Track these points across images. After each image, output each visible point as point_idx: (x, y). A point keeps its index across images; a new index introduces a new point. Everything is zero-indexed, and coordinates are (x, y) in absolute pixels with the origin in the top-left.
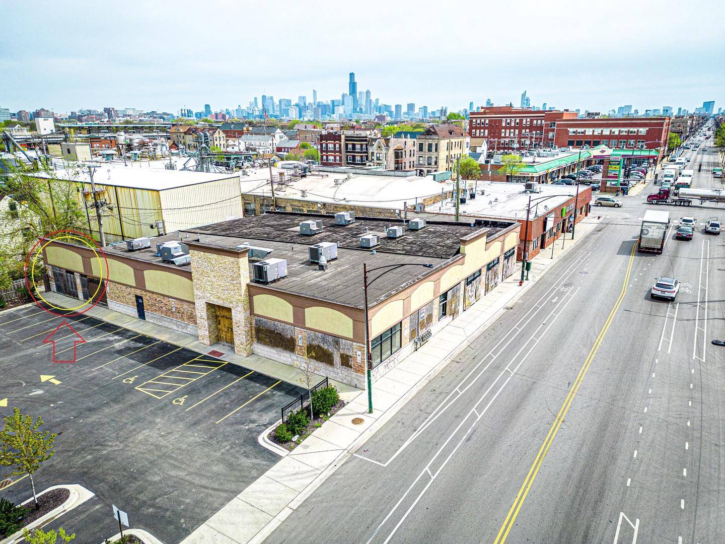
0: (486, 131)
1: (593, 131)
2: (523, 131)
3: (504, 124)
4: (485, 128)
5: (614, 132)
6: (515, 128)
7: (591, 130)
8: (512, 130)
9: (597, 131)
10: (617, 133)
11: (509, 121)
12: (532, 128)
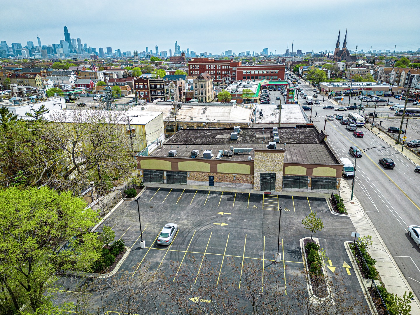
0: (198, 72)
1: (254, 72)
2: (218, 72)
3: (207, 68)
4: (197, 70)
5: (264, 72)
6: (213, 70)
7: (253, 71)
8: (212, 71)
9: (256, 72)
10: (265, 73)
11: (210, 66)
12: (222, 70)
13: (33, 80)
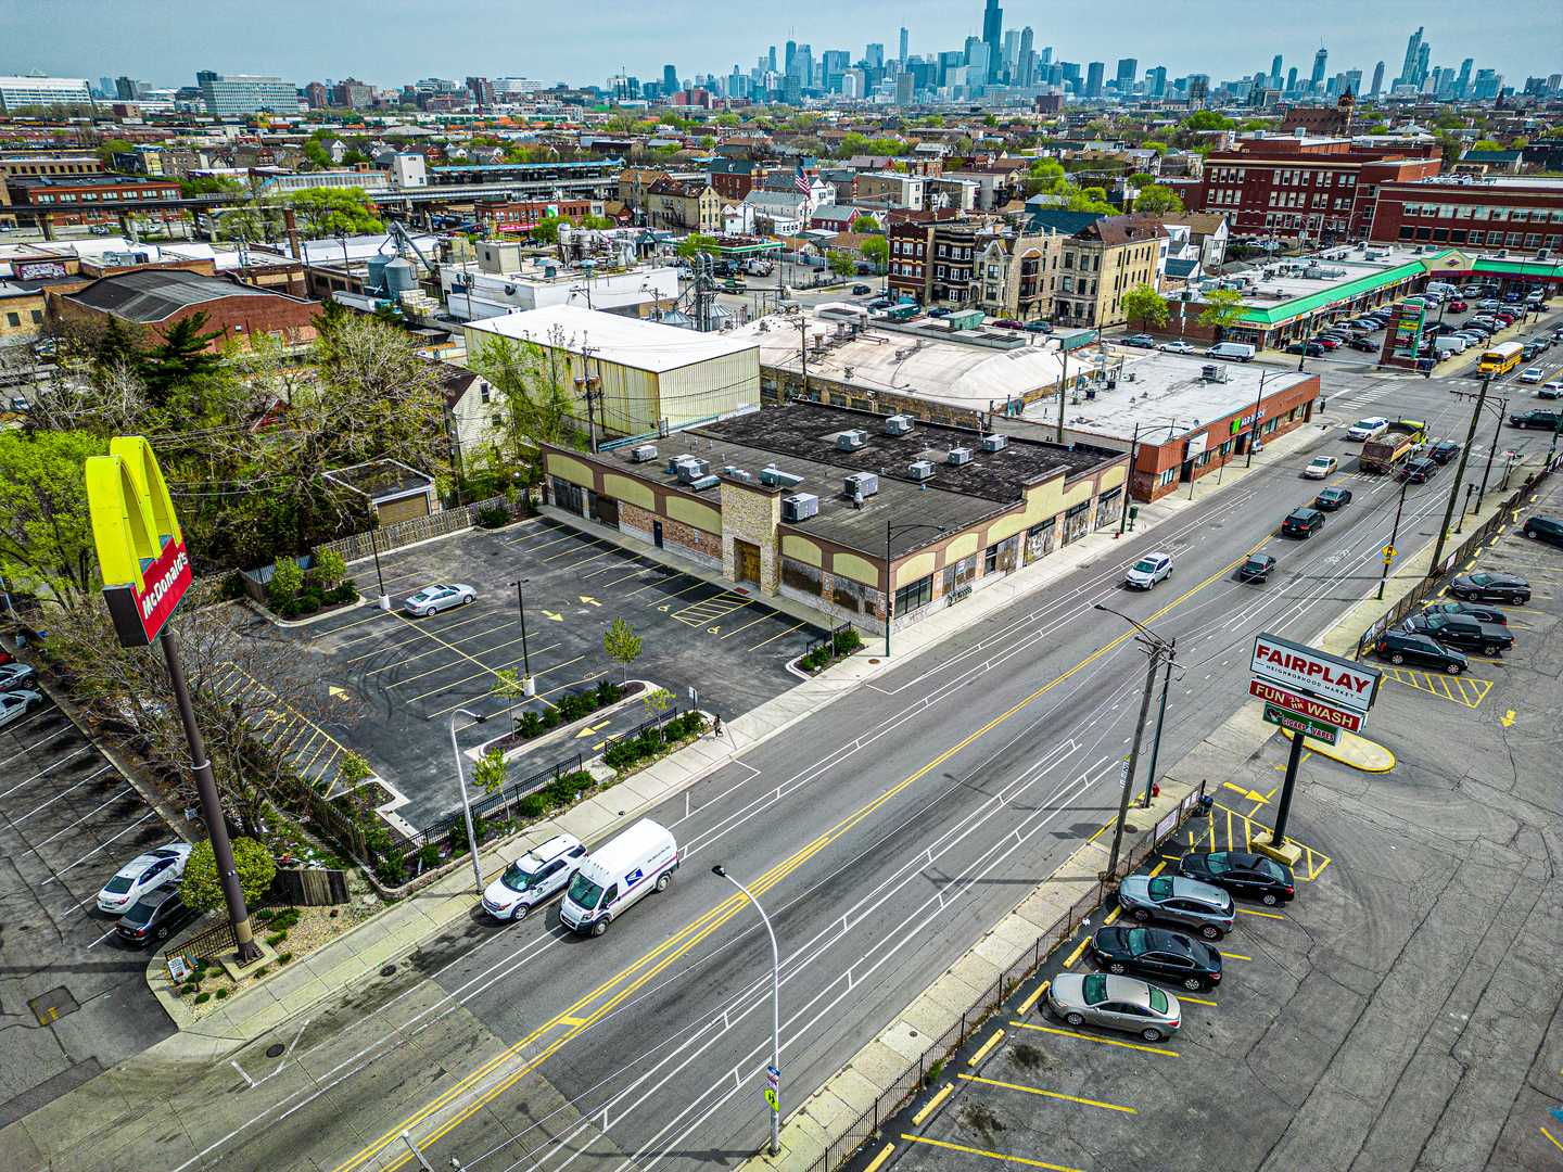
0: (1239, 194)
1: (1455, 211)
2: (1317, 198)
3: (1276, 181)
4: (1235, 187)
5: (1498, 215)
6: (1298, 189)
7: (1451, 208)
8: (1293, 195)
9: (1464, 212)
10: (1504, 218)
11: (1287, 175)
12: (1335, 191)
13: (695, 201)
